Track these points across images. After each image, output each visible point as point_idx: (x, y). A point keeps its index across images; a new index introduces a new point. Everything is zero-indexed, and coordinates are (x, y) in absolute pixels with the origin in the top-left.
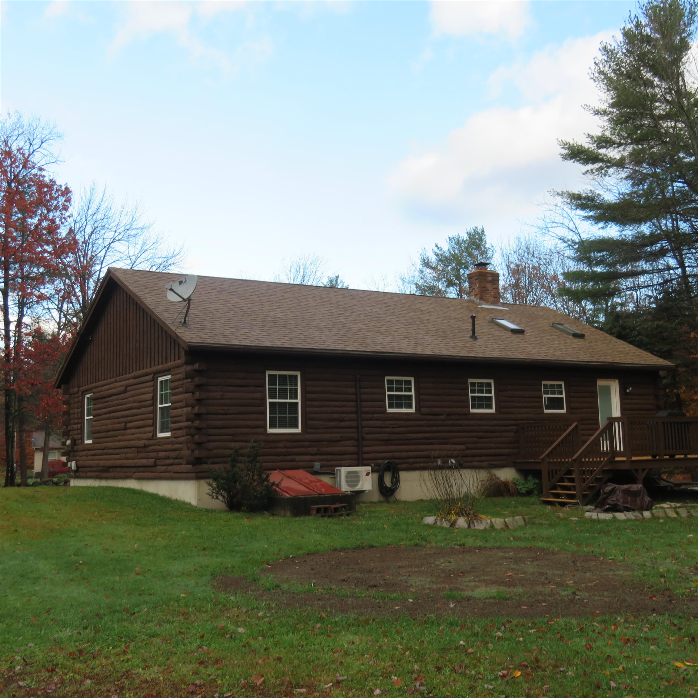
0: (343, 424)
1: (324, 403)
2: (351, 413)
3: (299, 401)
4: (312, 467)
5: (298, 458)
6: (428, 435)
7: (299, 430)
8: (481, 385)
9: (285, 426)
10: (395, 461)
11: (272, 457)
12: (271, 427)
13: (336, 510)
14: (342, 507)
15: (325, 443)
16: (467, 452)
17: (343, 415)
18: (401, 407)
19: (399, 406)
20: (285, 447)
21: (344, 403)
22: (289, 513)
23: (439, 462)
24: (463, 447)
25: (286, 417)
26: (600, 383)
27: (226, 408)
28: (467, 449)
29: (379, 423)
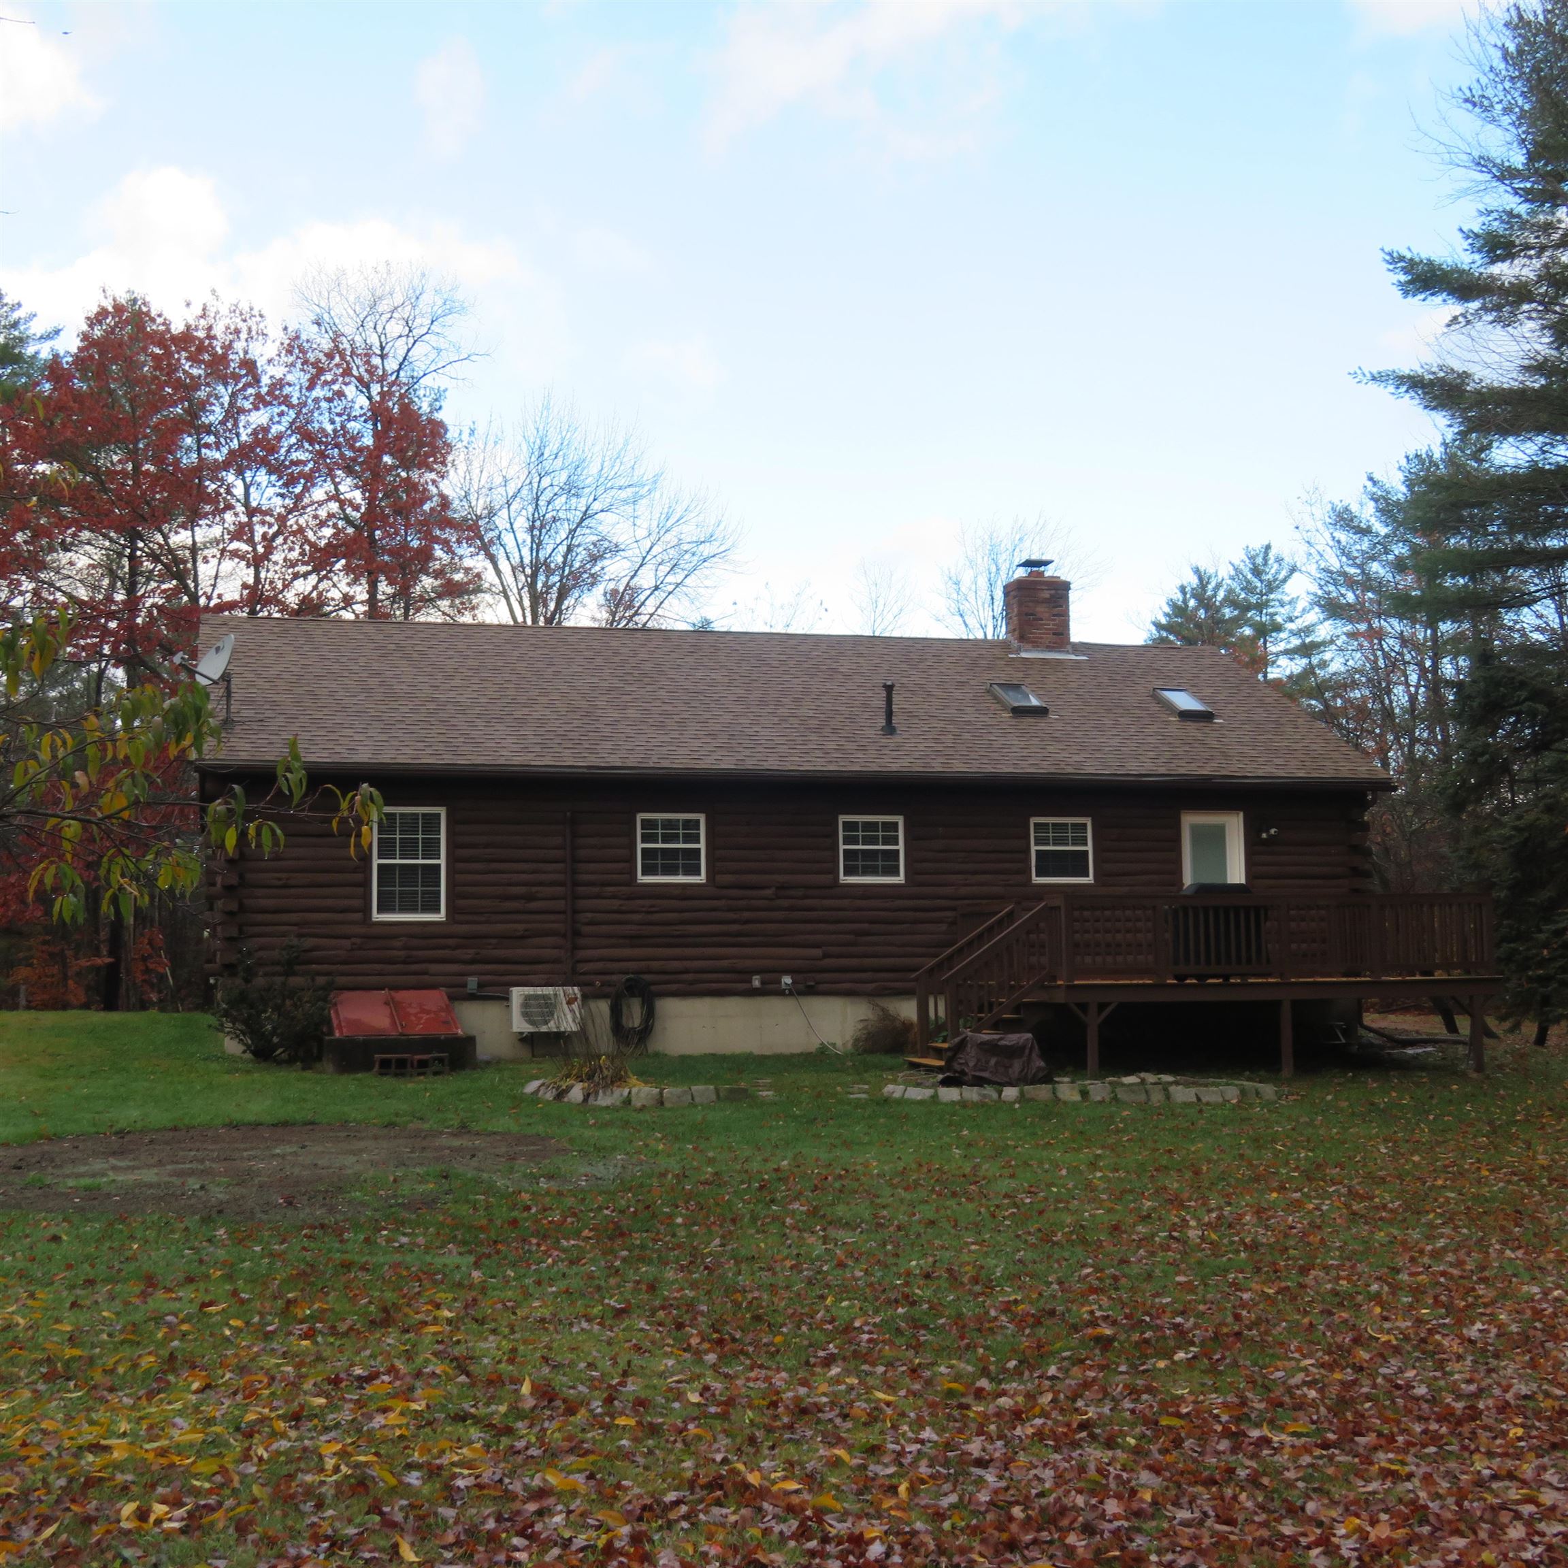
0: (534, 905)
1: (494, 866)
2: (552, 884)
3: (442, 861)
4: (464, 986)
5: (434, 968)
6: (735, 928)
7: (441, 916)
8: (872, 826)
9: (413, 909)
10: (648, 977)
11: (378, 967)
12: (380, 911)
13: (423, 1064)
14: (435, 1059)
15: (494, 941)
16: (827, 961)
17: (534, 889)
18: (676, 873)
19: (670, 870)
20: (405, 948)
21: (541, 865)
22: (330, 1067)
23: (756, 983)
24: (817, 952)
25: (416, 892)
26: (1190, 820)
27: (284, 875)
28: (826, 956)
29: (616, 903)
